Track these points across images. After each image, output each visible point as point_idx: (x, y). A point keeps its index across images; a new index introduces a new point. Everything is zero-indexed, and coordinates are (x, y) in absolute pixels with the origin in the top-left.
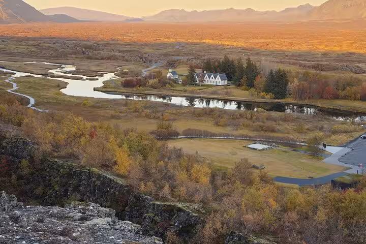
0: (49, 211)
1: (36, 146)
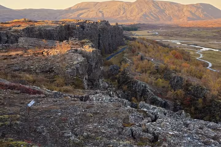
0: (208, 124)
1: (208, 92)
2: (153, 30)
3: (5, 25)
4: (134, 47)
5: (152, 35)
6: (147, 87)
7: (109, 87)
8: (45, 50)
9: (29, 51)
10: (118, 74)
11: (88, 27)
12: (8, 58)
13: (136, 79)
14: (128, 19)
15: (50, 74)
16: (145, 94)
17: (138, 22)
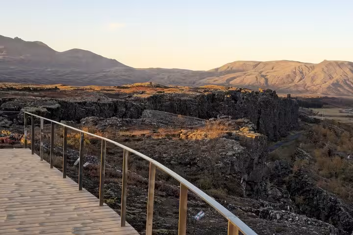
2: (349, 109)
3: (122, 90)
4: (317, 134)
5: (346, 117)
6: (339, 203)
7: (282, 197)
8: (183, 131)
9: (159, 130)
10: (288, 175)
11: (243, 98)
12: (131, 139)
13: (321, 186)
14: (307, 89)
15: (190, 168)
16: (335, 214)
17: (323, 94)
